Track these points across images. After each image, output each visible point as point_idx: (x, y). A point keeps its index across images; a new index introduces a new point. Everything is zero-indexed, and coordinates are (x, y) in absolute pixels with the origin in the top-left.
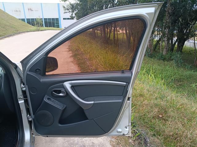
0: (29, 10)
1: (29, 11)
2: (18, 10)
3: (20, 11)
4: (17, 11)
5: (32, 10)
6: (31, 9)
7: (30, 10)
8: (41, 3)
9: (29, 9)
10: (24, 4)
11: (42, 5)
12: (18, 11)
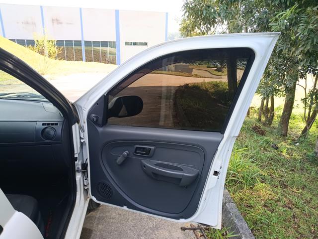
1: (53, 25)
2: (30, 20)
4: (27, 23)
6: (57, 20)
9: (53, 20)
10: (44, 9)
12: (31, 23)
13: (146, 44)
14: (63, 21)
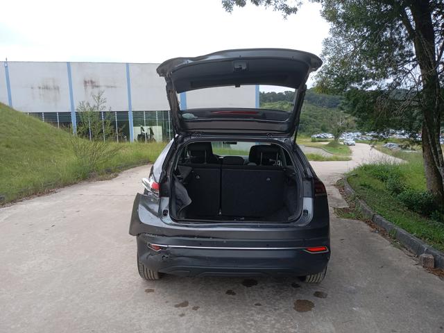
0: (86, 85)
1: (85, 89)
2: (51, 84)
3: (57, 88)
4: (46, 88)
5: (98, 87)
6: (92, 82)
7: (90, 83)
8: (127, 64)
9: (86, 82)
10: (72, 67)
11: (131, 71)
12: (52, 87)
14: (101, 83)
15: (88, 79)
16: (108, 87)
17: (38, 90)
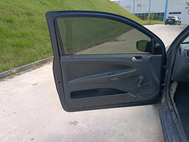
0: (138, 6)
2: (129, 6)
3: (130, 7)
4: (128, 7)
6: (140, 5)
7: (139, 5)
9: (138, 5)
10: (135, 1)
13: (180, 13)
14: (142, 5)
15: (139, 4)
16: (144, 6)
17: (125, 8)
